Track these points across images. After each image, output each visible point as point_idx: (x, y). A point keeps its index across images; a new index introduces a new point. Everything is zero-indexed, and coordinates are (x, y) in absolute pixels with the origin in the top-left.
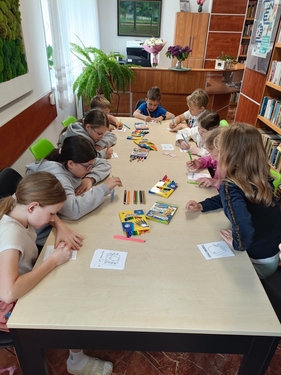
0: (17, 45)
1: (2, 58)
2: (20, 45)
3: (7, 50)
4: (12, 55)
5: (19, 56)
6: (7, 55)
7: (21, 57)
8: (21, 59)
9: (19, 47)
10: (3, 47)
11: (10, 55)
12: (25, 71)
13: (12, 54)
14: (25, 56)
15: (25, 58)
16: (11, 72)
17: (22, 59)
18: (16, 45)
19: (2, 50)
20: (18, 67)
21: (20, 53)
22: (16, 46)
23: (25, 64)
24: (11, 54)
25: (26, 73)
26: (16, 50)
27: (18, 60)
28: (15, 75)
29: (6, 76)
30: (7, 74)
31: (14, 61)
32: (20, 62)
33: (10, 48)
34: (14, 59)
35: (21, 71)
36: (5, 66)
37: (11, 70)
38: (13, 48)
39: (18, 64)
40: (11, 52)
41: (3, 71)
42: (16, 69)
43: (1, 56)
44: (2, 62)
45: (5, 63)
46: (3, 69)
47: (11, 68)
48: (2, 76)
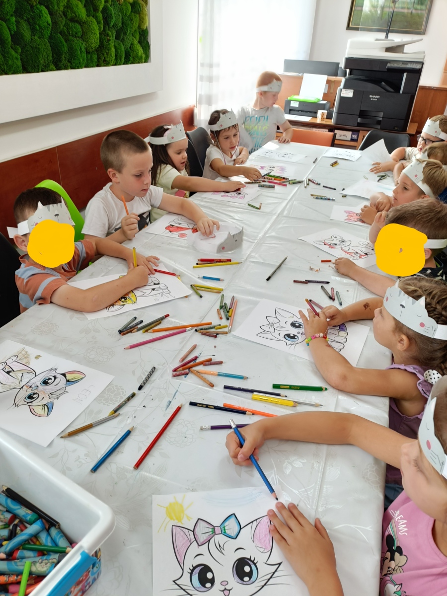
0: (135, 12)
1: (100, 28)
2: (141, 13)
3: (111, 15)
4: (123, 26)
5: (135, 30)
6: (110, 23)
7: (139, 32)
8: (140, 37)
9: (137, 16)
10: (103, 9)
11: (117, 25)
12: (146, 59)
13: (122, 24)
14: (148, 33)
15: (148, 38)
16: (113, 54)
17: (143, 38)
18: (132, 12)
19: (102, 12)
20: (130, 48)
21: (139, 27)
22: (133, 14)
23: (146, 47)
24: (120, 25)
25: (146, 61)
26: (132, 20)
27: (131, 38)
28: (121, 60)
29: (103, 58)
30: (103, 54)
31: (123, 37)
32: (136, 42)
33: (120, 14)
34: (125, 34)
35: (136, 56)
36: (103, 41)
37: (113, 50)
38: (126, 14)
39: (132, 44)
40: (121, 20)
41: (98, 48)
42: (125, 52)
43: (99, 23)
44: (98, 33)
45: (105, 36)
46: (99, 46)
47: (115, 47)
48: (95, 57)
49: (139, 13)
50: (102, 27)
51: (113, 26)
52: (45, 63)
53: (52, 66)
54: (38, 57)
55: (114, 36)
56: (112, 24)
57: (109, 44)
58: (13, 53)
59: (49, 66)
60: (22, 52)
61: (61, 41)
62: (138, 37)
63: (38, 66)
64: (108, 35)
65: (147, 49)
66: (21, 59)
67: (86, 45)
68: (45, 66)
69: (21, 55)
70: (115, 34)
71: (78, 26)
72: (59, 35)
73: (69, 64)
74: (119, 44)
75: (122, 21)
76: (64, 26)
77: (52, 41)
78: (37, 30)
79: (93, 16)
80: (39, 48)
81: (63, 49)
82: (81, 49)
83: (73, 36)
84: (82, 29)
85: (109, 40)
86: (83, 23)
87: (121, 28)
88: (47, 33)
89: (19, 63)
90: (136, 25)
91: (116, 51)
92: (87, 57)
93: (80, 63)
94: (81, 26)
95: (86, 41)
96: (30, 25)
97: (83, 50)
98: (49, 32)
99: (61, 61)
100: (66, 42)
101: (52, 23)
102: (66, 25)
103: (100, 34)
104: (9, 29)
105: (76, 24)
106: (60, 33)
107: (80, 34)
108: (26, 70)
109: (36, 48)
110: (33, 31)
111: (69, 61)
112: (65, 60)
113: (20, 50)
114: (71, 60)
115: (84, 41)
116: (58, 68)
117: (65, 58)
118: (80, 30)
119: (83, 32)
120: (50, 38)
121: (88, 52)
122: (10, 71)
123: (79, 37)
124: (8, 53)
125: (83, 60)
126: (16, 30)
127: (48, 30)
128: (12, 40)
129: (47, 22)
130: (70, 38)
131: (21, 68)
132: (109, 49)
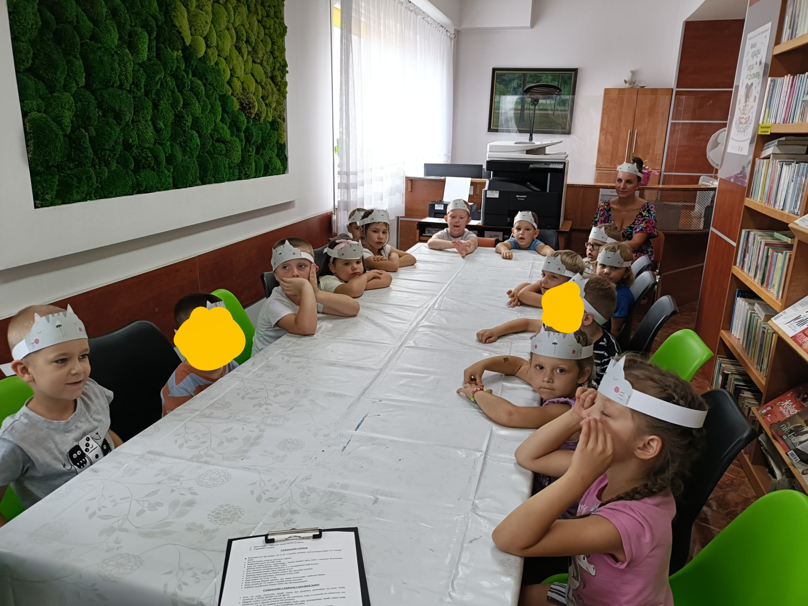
0: (274, 129)
1: (242, 145)
2: (279, 129)
3: (253, 133)
4: (262, 142)
5: (274, 145)
6: (251, 141)
7: (277, 147)
8: (278, 151)
9: (276, 132)
10: (245, 129)
11: (257, 142)
12: (284, 170)
13: (262, 141)
14: (285, 147)
15: (286, 151)
16: (254, 167)
17: (281, 151)
18: (270, 129)
19: (244, 132)
20: (269, 161)
21: (277, 142)
22: (271, 131)
23: (284, 160)
24: (260, 141)
25: (283, 173)
26: (271, 136)
27: (270, 152)
28: (260, 173)
29: (244, 172)
30: (245, 169)
31: (263, 152)
32: (274, 155)
33: (260, 132)
34: (264, 149)
35: (274, 169)
36: (244, 157)
37: (254, 164)
38: (265, 132)
39: (270, 158)
40: (260, 137)
41: (239, 163)
42: (264, 165)
43: (241, 141)
44: (240, 150)
45: (246, 152)
46: (241, 161)
47: (255, 161)
48: (237, 171)
49: (277, 130)
50: (244, 144)
51: (254, 142)
52: (193, 179)
53: (199, 182)
54: (187, 174)
55: (254, 151)
56: (253, 141)
57: (250, 159)
58: (166, 172)
59: (196, 181)
60: (174, 171)
61: (207, 159)
62: (276, 151)
63: (187, 182)
64: (249, 151)
65: (285, 161)
66: (173, 177)
67: (229, 161)
68: (193, 182)
69: (172, 174)
70: (255, 149)
71: (223, 145)
72: (206, 154)
73: (213, 179)
74: (259, 158)
75: (262, 138)
76: (211, 146)
77: (200, 160)
78: (187, 151)
79: (236, 136)
80: (188, 166)
81: (209, 166)
82: (224, 165)
83: (217, 154)
84: (226, 147)
85: (250, 156)
86: (227, 142)
87: (260, 144)
88: (196, 153)
89: (171, 180)
90: (274, 141)
91: (256, 165)
92: (229, 172)
93: (223, 177)
94: (225, 145)
95: (229, 158)
96: (182, 148)
97: (227, 165)
98: (198, 152)
99: (206, 177)
100: (211, 160)
101: (201, 144)
102: (213, 145)
103: (242, 151)
104: (164, 151)
105: (221, 144)
106: (207, 152)
107: (224, 152)
108: (176, 186)
109: (186, 166)
110: (184, 152)
111: (213, 177)
112: (210, 175)
113: (172, 170)
114: (215, 175)
115: (227, 158)
116: (204, 183)
117: (211, 173)
118: (224, 148)
119: (227, 151)
120: (198, 157)
121: (230, 168)
122: (162, 188)
123: (222, 155)
124: (162, 172)
125: (226, 175)
126: (170, 152)
127: (197, 151)
128: (166, 162)
129: (197, 145)
130: (215, 156)
131: (172, 185)
132: (251, 164)
